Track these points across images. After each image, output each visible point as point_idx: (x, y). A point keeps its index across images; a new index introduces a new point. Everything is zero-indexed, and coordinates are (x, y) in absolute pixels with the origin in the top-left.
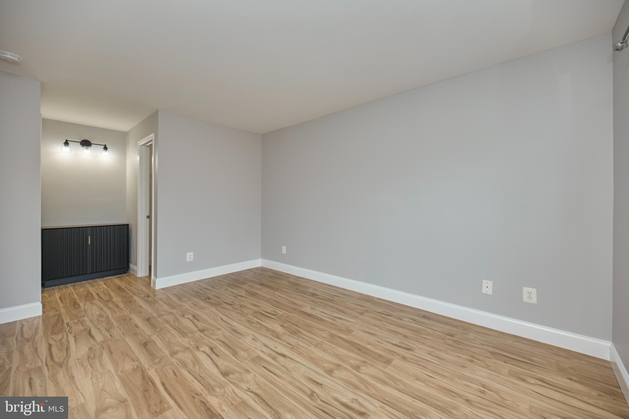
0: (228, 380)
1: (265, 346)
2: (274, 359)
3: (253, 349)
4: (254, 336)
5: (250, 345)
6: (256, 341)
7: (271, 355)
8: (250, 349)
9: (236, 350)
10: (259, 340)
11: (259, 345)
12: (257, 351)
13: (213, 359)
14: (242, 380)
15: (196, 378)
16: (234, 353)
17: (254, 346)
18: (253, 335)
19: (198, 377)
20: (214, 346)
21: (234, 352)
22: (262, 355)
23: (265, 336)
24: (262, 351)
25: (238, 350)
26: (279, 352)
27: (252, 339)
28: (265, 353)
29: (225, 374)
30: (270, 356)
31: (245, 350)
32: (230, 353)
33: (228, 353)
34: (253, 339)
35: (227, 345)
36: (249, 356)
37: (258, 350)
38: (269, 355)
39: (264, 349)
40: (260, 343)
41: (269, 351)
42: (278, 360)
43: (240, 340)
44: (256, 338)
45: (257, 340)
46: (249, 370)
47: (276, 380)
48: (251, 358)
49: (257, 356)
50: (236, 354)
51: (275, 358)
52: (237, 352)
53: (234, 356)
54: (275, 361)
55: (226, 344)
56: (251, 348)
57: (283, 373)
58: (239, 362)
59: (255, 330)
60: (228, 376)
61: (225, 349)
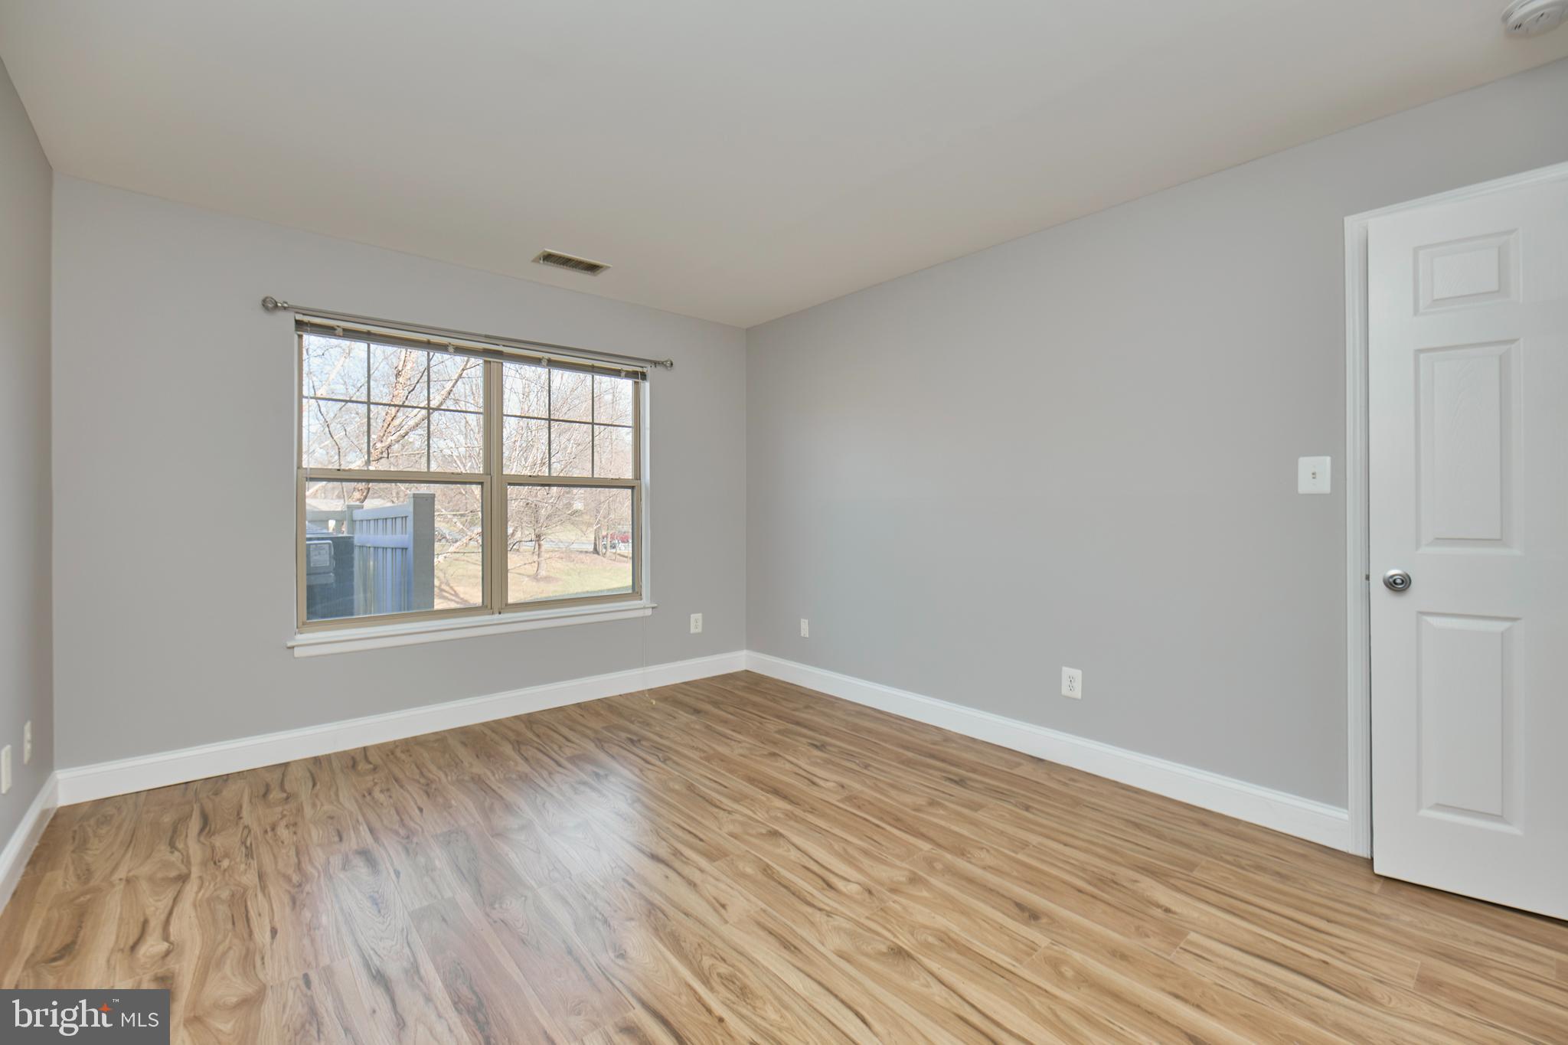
0: (768, 826)
1: (692, 884)
2: (677, 853)
3: (724, 878)
4: (721, 915)
5: (732, 888)
6: (715, 898)
7: (682, 861)
8: (732, 879)
9: (765, 879)
10: (708, 902)
11: (709, 887)
12: (716, 873)
13: (812, 862)
14: (742, 824)
15: (827, 831)
16: (769, 872)
17: (722, 886)
18: (726, 922)
19: (823, 832)
20: (826, 893)
21: (768, 874)
22: (703, 862)
23: (686, 914)
24: (702, 871)
25: (760, 877)
26: (662, 866)
27: (727, 907)
28: (695, 867)
29: (775, 834)
30: (685, 860)
31: (744, 876)
32: (778, 872)
33: (784, 872)
34: (723, 906)
35: (794, 894)
36: (733, 863)
37: (711, 875)
38: (687, 861)
39: (697, 877)
40: (708, 894)
41: (687, 871)
42: (669, 850)
43: (764, 906)
44: (715, 910)
45: (714, 901)
46: (732, 839)
47: (682, 820)
48: (728, 858)
49: (714, 861)
50: (765, 870)
51: (674, 855)
52: (763, 874)
53: (768, 865)
54: (676, 849)
55: (798, 897)
56: (729, 881)
57: (668, 828)
58: (753, 852)
59: (717, 942)
60: (770, 832)
61: (796, 884)
